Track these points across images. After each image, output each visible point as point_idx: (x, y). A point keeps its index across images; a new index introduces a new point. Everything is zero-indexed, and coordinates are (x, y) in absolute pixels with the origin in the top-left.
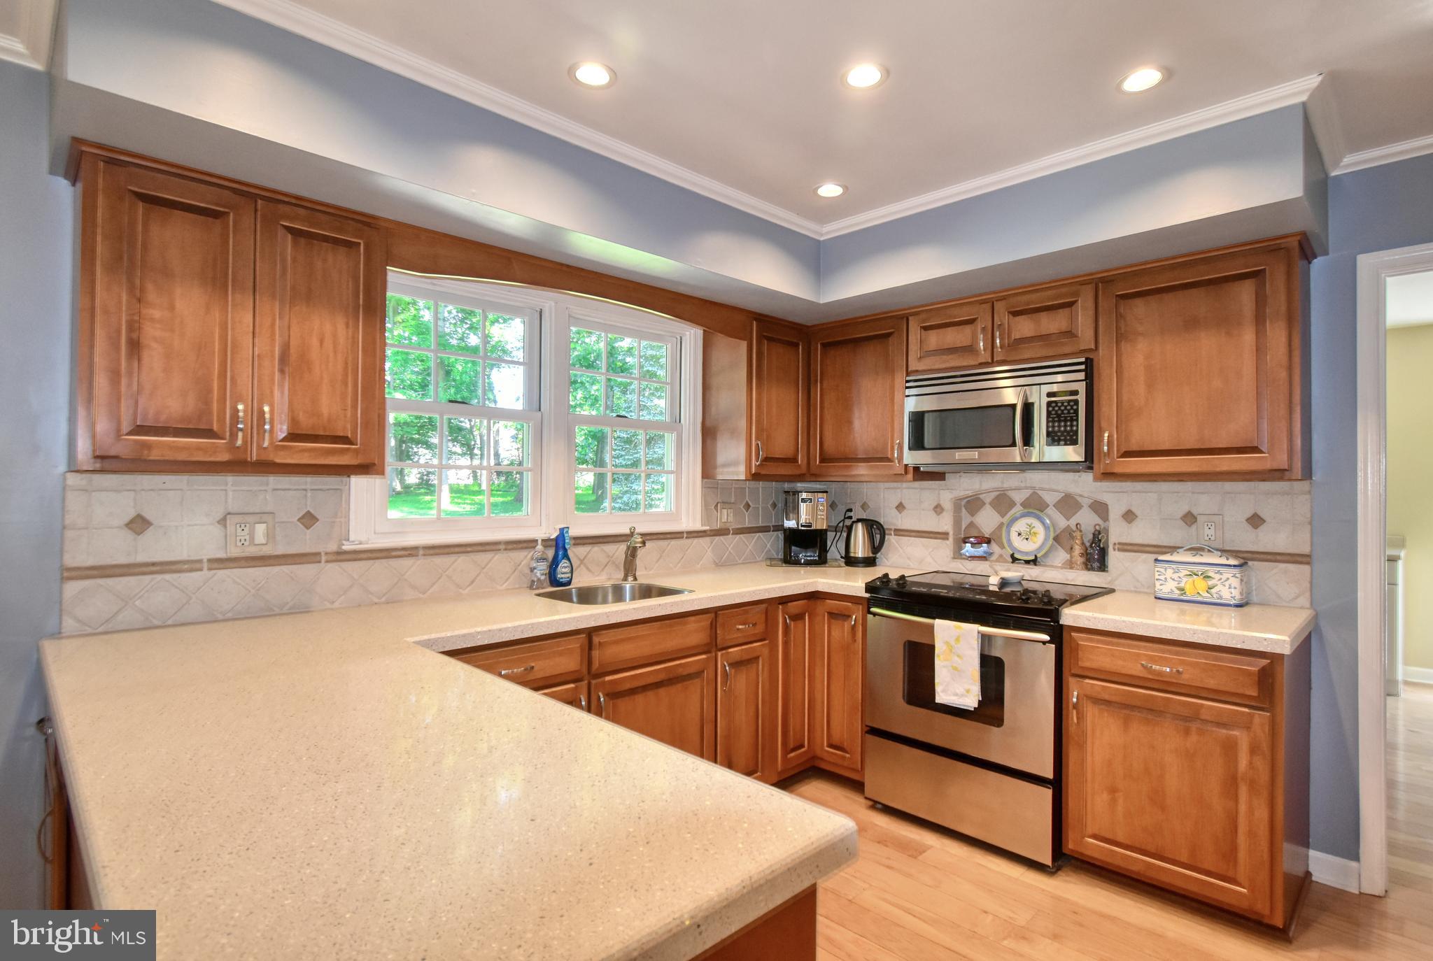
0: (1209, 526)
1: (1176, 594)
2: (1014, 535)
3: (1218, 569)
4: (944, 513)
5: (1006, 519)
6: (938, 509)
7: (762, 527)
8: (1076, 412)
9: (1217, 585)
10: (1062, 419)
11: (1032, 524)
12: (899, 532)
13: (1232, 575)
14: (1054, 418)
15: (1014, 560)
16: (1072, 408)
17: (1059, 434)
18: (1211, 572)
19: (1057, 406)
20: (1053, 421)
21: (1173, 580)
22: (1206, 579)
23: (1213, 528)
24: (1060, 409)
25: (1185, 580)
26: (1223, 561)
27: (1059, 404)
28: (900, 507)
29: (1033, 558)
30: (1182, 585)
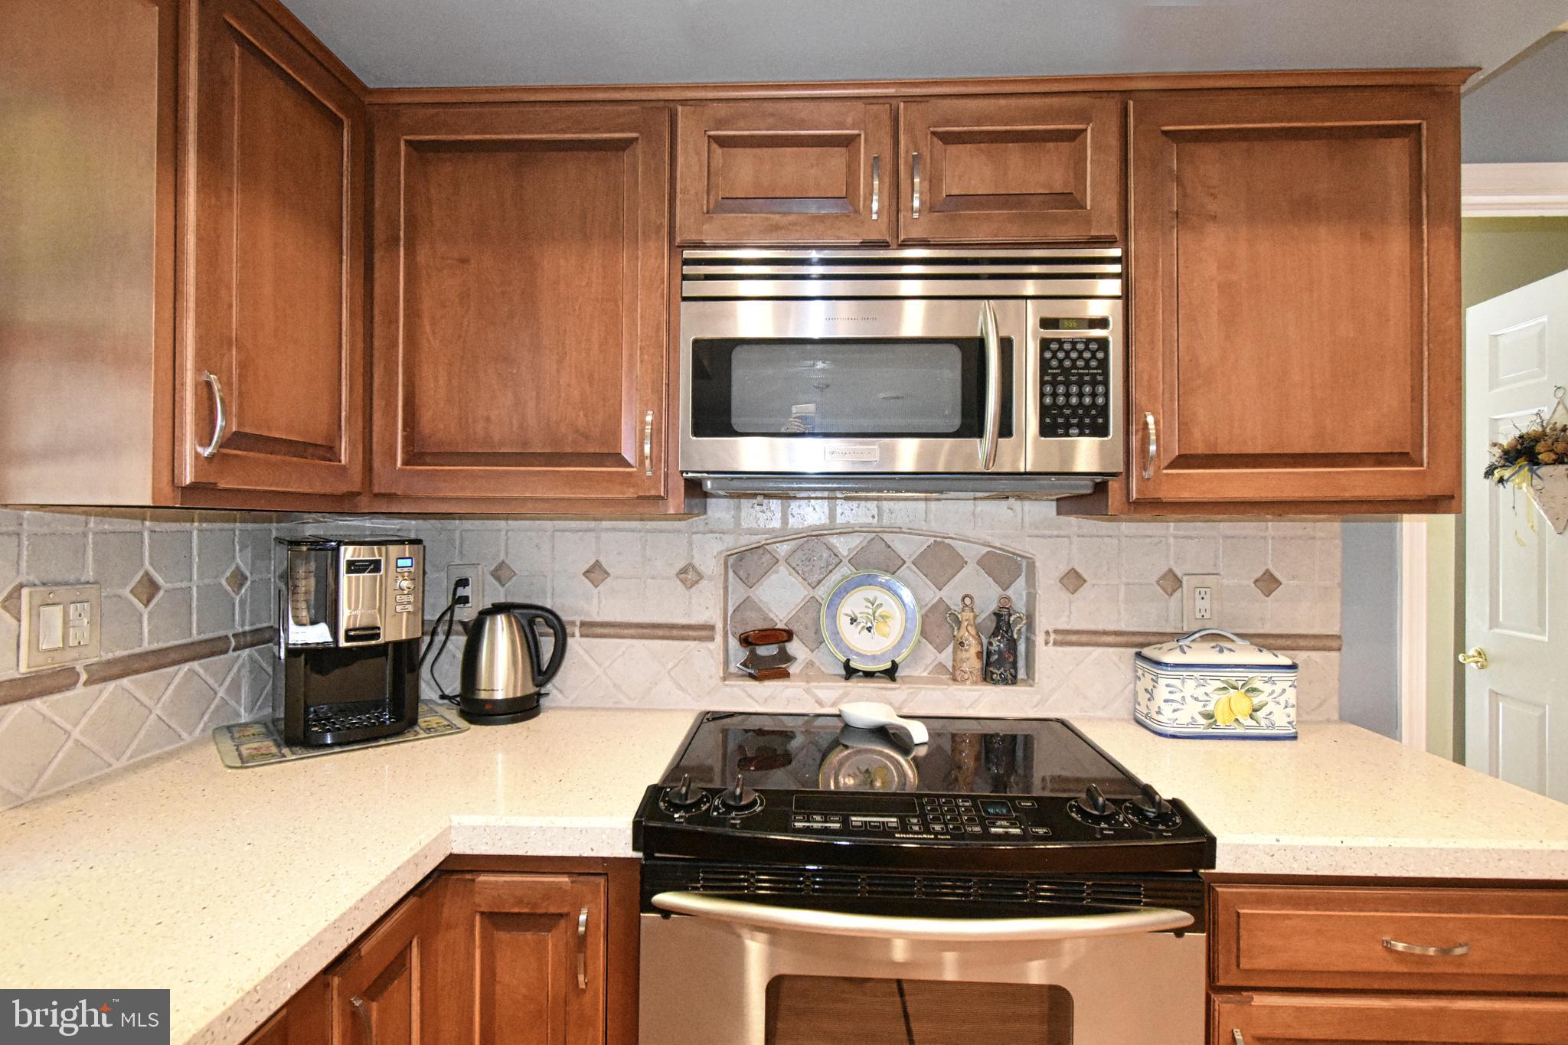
0: (1203, 595)
1: (1201, 726)
2: (843, 622)
3: (1270, 675)
4: (704, 583)
5: (822, 592)
6: (689, 575)
7: (200, 642)
8: (1104, 364)
9: (1266, 704)
10: (1074, 378)
11: (876, 599)
12: (591, 629)
13: (1290, 683)
14: (1054, 376)
15: (850, 672)
16: (1094, 356)
17: (1067, 412)
18: (1257, 679)
19: (1061, 348)
20: (1054, 384)
21: (1196, 699)
22: (1251, 694)
23: (1207, 597)
24: (1067, 356)
25: (1215, 697)
26: (1267, 658)
27: (1067, 346)
28: (596, 573)
29: (888, 665)
30: (1210, 708)
